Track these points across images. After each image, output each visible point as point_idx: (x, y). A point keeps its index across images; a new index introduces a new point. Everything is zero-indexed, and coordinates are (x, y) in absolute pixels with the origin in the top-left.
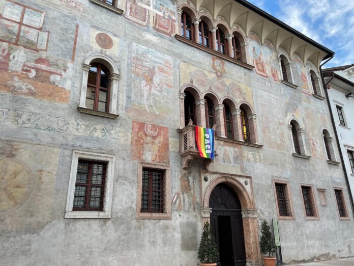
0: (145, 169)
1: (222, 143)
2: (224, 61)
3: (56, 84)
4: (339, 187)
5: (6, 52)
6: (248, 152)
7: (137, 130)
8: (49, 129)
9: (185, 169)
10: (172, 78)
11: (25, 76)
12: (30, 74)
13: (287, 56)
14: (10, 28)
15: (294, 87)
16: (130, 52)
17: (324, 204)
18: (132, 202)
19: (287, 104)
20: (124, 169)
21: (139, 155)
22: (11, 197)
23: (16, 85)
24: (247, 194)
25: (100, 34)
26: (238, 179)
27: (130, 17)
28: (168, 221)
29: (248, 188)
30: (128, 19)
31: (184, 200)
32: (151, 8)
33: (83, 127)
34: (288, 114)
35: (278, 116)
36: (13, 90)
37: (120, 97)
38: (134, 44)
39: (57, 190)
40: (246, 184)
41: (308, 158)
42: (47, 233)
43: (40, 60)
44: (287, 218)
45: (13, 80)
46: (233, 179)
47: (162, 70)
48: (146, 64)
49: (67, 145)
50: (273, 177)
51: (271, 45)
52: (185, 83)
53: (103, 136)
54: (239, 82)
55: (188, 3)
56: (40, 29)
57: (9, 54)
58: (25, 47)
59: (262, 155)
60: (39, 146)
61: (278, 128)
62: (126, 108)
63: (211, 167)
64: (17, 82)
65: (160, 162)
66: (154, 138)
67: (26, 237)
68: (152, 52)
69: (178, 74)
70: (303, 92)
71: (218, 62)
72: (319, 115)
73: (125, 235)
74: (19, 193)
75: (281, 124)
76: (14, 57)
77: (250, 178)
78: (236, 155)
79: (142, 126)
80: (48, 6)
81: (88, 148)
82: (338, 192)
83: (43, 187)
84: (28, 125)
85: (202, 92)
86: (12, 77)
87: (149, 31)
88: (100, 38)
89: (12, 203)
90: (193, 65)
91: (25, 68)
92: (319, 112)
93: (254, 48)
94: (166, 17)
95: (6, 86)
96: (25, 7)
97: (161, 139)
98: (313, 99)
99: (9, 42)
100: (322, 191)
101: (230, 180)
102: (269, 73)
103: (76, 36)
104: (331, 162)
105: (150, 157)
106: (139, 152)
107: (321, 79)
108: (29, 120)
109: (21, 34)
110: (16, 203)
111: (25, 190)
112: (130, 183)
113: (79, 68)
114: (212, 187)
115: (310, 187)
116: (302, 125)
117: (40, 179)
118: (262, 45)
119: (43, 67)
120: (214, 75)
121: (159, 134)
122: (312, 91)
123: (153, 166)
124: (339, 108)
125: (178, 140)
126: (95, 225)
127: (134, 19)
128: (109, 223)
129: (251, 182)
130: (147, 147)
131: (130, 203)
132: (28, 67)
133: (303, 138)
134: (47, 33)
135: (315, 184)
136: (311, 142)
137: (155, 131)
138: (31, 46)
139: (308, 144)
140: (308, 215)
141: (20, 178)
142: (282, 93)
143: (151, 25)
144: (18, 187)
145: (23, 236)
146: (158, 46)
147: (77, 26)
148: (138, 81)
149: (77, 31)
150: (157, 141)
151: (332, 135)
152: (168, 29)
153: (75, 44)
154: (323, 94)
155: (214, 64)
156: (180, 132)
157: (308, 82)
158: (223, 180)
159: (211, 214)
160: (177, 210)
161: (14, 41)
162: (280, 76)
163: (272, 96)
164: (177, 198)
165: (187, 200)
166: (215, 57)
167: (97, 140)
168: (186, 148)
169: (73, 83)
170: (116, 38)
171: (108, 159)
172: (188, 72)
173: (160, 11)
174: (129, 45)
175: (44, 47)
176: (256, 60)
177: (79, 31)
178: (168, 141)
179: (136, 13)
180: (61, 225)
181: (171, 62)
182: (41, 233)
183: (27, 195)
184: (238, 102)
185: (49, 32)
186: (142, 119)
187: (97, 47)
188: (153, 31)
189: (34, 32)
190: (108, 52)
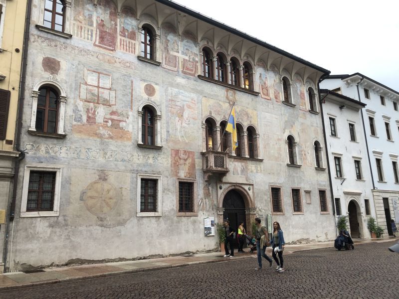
0: (180, 183)
1: (233, 160)
2: (236, 91)
3: (124, 128)
4: (323, 188)
5: (93, 110)
6: (252, 166)
7: (174, 156)
8: (123, 160)
9: (206, 181)
10: (196, 112)
11: (105, 126)
12: (108, 124)
13: (289, 78)
14: (93, 92)
15: (293, 106)
16: (167, 96)
17: (309, 202)
18: (174, 206)
19: (286, 122)
20: (168, 184)
21: (176, 173)
22: (108, 204)
23: (102, 132)
24: (250, 197)
25: (147, 85)
26: (243, 186)
27: (165, 66)
28: (196, 217)
29: (250, 193)
30: (164, 68)
31: (206, 203)
32: (179, 55)
33: (142, 157)
34: (286, 130)
35: (277, 133)
36: (101, 136)
37: (162, 132)
38: (169, 88)
39: (131, 200)
40: (249, 190)
41: (299, 167)
42: (128, 225)
43: (113, 113)
44: (278, 213)
45: (99, 129)
46: (240, 187)
47: (189, 107)
48: (178, 104)
49: (133, 170)
50: (270, 183)
51: (276, 69)
52: (206, 115)
53: (154, 162)
54: (247, 108)
55: (208, 43)
56: (110, 89)
57: (95, 111)
58: (103, 104)
59: (262, 167)
60: (119, 172)
61: (276, 144)
62: (167, 140)
63: (224, 179)
64: (102, 131)
65: (189, 177)
66: (185, 160)
67: (118, 228)
68: (182, 93)
69: (201, 108)
70: (300, 110)
71: (231, 92)
72: (313, 129)
73: (171, 226)
74: (112, 202)
75: (279, 140)
76: (98, 113)
77: (253, 185)
78: (243, 168)
79: (177, 152)
80: (112, 70)
81: (146, 171)
82: (322, 193)
83: (123, 198)
84: (110, 159)
85: (218, 120)
86: (98, 127)
87: (179, 75)
88: (147, 89)
89: (109, 208)
90: (212, 98)
91: (105, 120)
92: (312, 126)
93: (261, 74)
94: (191, 60)
95: (96, 134)
96: (99, 73)
97: (190, 161)
98: (308, 115)
99: (94, 103)
100: (308, 192)
101: (238, 188)
102: (272, 96)
103: (132, 90)
104: (319, 168)
105: (183, 175)
106: (176, 172)
107: (318, 95)
108: (111, 155)
109: (100, 95)
110: (111, 209)
111: (114, 200)
112: (172, 193)
113: (136, 114)
114: (225, 193)
115: (299, 190)
116: (297, 140)
117: (122, 193)
118: (268, 70)
119: (115, 117)
120: (227, 105)
121: (188, 157)
122: (308, 107)
123: (185, 181)
124: (332, 120)
125: (201, 160)
126: (153, 220)
127: (169, 67)
128: (161, 219)
129: (253, 188)
130: (181, 167)
131: (172, 207)
132: (106, 119)
133: (297, 150)
134: (114, 91)
135: (303, 187)
136: (303, 153)
137: (186, 155)
138: (106, 103)
139: (301, 155)
140: (295, 211)
141: (111, 193)
142: (283, 112)
143: (181, 69)
144: (111, 198)
145: (117, 227)
146: (186, 87)
147: (132, 82)
148: (173, 118)
149: (132, 86)
150: (187, 162)
151: (322, 145)
152: (192, 70)
153: (132, 96)
154: (318, 110)
155: (227, 95)
156: (203, 154)
157: (306, 100)
158: (233, 187)
159: (224, 212)
160: (201, 210)
161: (96, 101)
162: (282, 97)
163: (274, 116)
164: (201, 202)
165: (208, 203)
166: (228, 88)
167: (151, 165)
168: (207, 167)
169: (133, 126)
170: (157, 86)
171: (158, 178)
172: (208, 105)
173: (187, 55)
174: (166, 90)
175: (113, 103)
176: (262, 86)
177: (134, 86)
178: (194, 161)
179: (169, 61)
180: (135, 220)
181: (196, 99)
182: (126, 226)
183: (116, 203)
184: (245, 125)
185: (115, 90)
186: (177, 147)
187: (146, 96)
188: (182, 74)
189: (107, 92)
190: (153, 98)
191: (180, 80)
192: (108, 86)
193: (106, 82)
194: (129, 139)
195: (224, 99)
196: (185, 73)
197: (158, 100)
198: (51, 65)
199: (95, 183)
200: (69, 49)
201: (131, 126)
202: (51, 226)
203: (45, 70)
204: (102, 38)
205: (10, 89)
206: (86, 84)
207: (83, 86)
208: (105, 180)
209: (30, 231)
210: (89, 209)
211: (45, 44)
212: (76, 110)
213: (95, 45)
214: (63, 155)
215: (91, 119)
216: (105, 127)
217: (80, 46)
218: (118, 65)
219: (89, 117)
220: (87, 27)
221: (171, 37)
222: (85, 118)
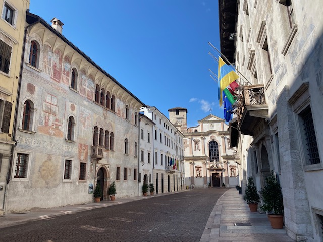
0: (81, 163)
2: (107, 111)
3: (60, 130)
4: (136, 168)
6: (110, 154)
7: (80, 147)
8: (59, 149)
9: (91, 163)
10: (91, 122)
12: (54, 127)
13: (129, 106)
14: (48, 107)
15: (129, 122)
16: (79, 111)
17: (130, 175)
18: (77, 176)
19: (125, 130)
20: (76, 163)
21: (79, 158)
24: (108, 172)
25: (72, 104)
26: (106, 166)
29: (108, 169)
32: (86, 88)
33: (66, 147)
34: (125, 135)
35: (122, 136)
36: (50, 134)
37: (76, 133)
38: (81, 107)
39: (61, 172)
41: (128, 155)
42: (59, 187)
43: (56, 120)
44: (118, 181)
47: (88, 119)
48: (84, 116)
49: (63, 155)
50: (116, 164)
51: (124, 101)
52: (95, 124)
53: (71, 150)
54: (111, 121)
55: (98, 82)
56: (56, 106)
57: (49, 118)
59: (114, 155)
60: (56, 156)
61: (121, 142)
62: (77, 138)
63: (100, 162)
64: (51, 131)
65: (85, 160)
66: (84, 150)
67: (54, 188)
68: (86, 110)
69: (93, 120)
70: (131, 124)
72: (135, 135)
73: (75, 188)
74: (52, 173)
75: (122, 140)
76: (50, 120)
77: (110, 165)
78: (107, 155)
79: (81, 145)
80: (58, 94)
81: (68, 156)
82: (135, 170)
83: (57, 171)
84: (54, 148)
85: (99, 127)
86: (49, 128)
87: (85, 100)
88: (72, 107)
89: (51, 177)
90: (98, 114)
91: (53, 124)
92: (135, 133)
93: (118, 103)
94: (91, 91)
95: (48, 132)
96: (52, 95)
97: (86, 150)
98: (134, 127)
99: (49, 113)
100: (130, 169)
101: (104, 167)
102: (121, 115)
103: (65, 107)
104: (135, 156)
105: (82, 158)
107: (138, 117)
108: (54, 146)
109: (51, 109)
111: (54, 172)
112: (77, 169)
113: (66, 122)
114: (99, 169)
115: (127, 168)
116: (129, 140)
117: (57, 168)
118: (121, 101)
119: (57, 123)
120: (104, 118)
122: (134, 123)
123: (83, 162)
124: (142, 130)
125: (91, 150)
126: (69, 184)
127: (81, 94)
128: (72, 184)
129: (110, 167)
130: (82, 154)
133: (128, 146)
134: (58, 107)
135: (128, 166)
136: (130, 148)
137: (85, 147)
138: (54, 114)
140: (124, 180)
141: (52, 168)
142: (125, 125)
143: (86, 96)
144: (52, 171)
146: (87, 107)
147: (66, 102)
148: (81, 125)
149: (66, 105)
151: (138, 144)
152: (91, 97)
153: (65, 110)
154: (138, 124)
155: (104, 113)
156: (92, 147)
157: (134, 119)
158: (102, 166)
160: (88, 179)
162: (125, 117)
163: (121, 126)
164: (89, 174)
165: (91, 175)
166: (105, 109)
167: (70, 152)
168: (94, 154)
170: (76, 105)
171: (72, 160)
172: (96, 118)
173: (89, 88)
174: (79, 108)
175: (57, 114)
176: (118, 109)
178: (88, 151)
179: (82, 91)
180: (62, 184)
181: (91, 114)
182: (57, 187)
183: (54, 174)
184: (110, 131)
186: (81, 142)
187: (71, 111)
188: (87, 99)
189: (54, 107)
190: (74, 112)
191: (86, 103)
192: (55, 104)
193: (55, 101)
194: (62, 136)
195: (102, 115)
196: (88, 98)
197: (75, 114)
198: (31, 88)
199: (46, 162)
200: (40, 79)
201: (63, 129)
202: (25, 187)
203: (28, 91)
204: (55, 73)
206: (46, 102)
207: (45, 103)
208: (50, 160)
209: (15, 190)
210: (43, 177)
211: (28, 75)
212: (40, 117)
213: (51, 78)
214: (33, 144)
215: (47, 123)
216: (52, 128)
217: (45, 77)
218: (60, 91)
219: (46, 122)
220: (48, 66)
221: (84, 76)
222: (44, 122)
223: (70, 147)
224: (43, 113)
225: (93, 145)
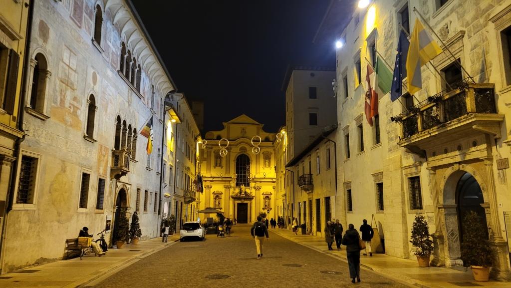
0: (99, 179)
2: (132, 92)
3: (79, 117)
4: (157, 191)
5: (64, 92)
7: (99, 151)
8: (75, 152)
9: (111, 179)
10: (114, 108)
11: (69, 111)
12: (71, 110)
13: (154, 86)
14: (66, 71)
15: (154, 113)
16: (102, 87)
17: (150, 203)
18: (94, 203)
20: (94, 180)
21: (98, 170)
22: (64, 198)
23: (67, 119)
24: (128, 197)
25: (94, 73)
26: (127, 185)
27: (103, 55)
28: (103, 215)
29: (129, 192)
30: (103, 57)
32: (111, 45)
33: (85, 150)
36: (66, 123)
38: (103, 79)
39: (76, 195)
40: (129, 188)
41: (151, 170)
43: (75, 99)
45: (66, 115)
46: (125, 186)
47: (111, 102)
48: (106, 97)
49: (80, 164)
50: (137, 184)
52: (118, 112)
53: (90, 156)
54: (135, 110)
55: (125, 39)
56: (75, 71)
57: (65, 94)
58: (70, 87)
59: (136, 168)
60: (72, 164)
62: (98, 133)
64: (67, 117)
65: (104, 175)
66: (104, 156)
67: (67, 224)
68: (109, 86)
69: (116, 104)
71: (130, 93)
74: (66, 196)
76: (67, 96)
77: (131, 185)
79: (101, 147)
80: (78, 50)
81: (86, 165)
83: (72, 192)
84: (69, 149)
85: (122, 119)
86: (66, 112)
87: (109, 67)
88: (93, 76)
89: (64, 203)
90: (121, 96)
93: (144, 79)
94: (116, 53)
95: (64, 120)
96: (71, 51)
97: (106, 157)
98: (159, 124)
99: (65, 84)
100: (151, 194)
102: (146, 101)
103: (86, 75)
104: (158, 173)
105: (102, 171)
106: (99, 168)
108: (70, 145)
109: (69, 76)
111: (68, 194)
112: (95, 189)
113: (86, 103)
114: (118, 192)
115: (148, 191)
117: (72, 187)
119: (75, 103)
120: (127, 104)
121: (106, 153)
122: (159, 117)
123: (102, 178)
127: (105, 57)
128: (88, 215)
130: (101, 163)
132: (71, 104)
133: (151, 155)
134: (77, 75)
135: (150, 188)
136: (153, 157)
137: (105, 151)
138: (72, 87)
139: (152, 159)
140: (144, 210)
141: (67, 186)
143: (110, 61)
144: (66, 192)
146: (111, 80)
147: (87, 67)
148: (102, 111)
149: (87, 72)
151: (161, 152)
152: (115, 64)
153: (86, 83)
154: (163, 119)
155: (129, 95)
156: (113, 152)
157: (159, 109)
158: (122, 187)
159: (116, 210)
160: (106, 208)
161: (67, 83)
164: (107, 199)
165: (110, 201)
166: (129, 87)
167: (88, 159)
168: (116, 165)
169: (84, 116)
170: (98, 75)
171: (90, 173)
172: (119, 102)
173: (114, 47)
174: (102, 81)
175: (76, 87)
176: (143, 90)
178: (108, 159)
179: (106, 51)
180: (76, 216)
181: (114, 94)
182: (71, 222)
183: (68, 197)
184: (133, 127)
185: (78, 73)
186: (102, 142)
187: (92, 84)
188: (111, 67)
189: (73, 73)
190: (95, 88)
191: (109, 72)
192: (74, 68)
193: (73, 63)
194: (80, 129)
195: (126, 98)
196: (112, 66)
198: (44, 31)
199: (59, 174)
200: (56, 16)
201: (82, 116)
202: (29, 221)
203: (40, 35)
204: (75, 10)
205: (19, 53)
206: (63, 61)
207: (61, 64)
208: (65, 171)
209: (17, 225)
210: (54, 203)
213: (70, 17)
214: (43, 140)
215: (62, 103)
216: (69, 113)
217: (62, 14)
218: (81, 45)
219: (61, 100)
221: (109, 24)
222: (59, 100)
223: (89, 149)
224: (58, 82)
225: (114, 149)
